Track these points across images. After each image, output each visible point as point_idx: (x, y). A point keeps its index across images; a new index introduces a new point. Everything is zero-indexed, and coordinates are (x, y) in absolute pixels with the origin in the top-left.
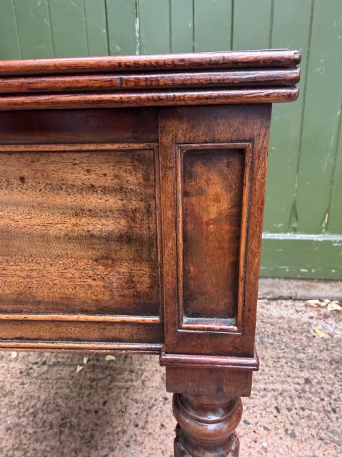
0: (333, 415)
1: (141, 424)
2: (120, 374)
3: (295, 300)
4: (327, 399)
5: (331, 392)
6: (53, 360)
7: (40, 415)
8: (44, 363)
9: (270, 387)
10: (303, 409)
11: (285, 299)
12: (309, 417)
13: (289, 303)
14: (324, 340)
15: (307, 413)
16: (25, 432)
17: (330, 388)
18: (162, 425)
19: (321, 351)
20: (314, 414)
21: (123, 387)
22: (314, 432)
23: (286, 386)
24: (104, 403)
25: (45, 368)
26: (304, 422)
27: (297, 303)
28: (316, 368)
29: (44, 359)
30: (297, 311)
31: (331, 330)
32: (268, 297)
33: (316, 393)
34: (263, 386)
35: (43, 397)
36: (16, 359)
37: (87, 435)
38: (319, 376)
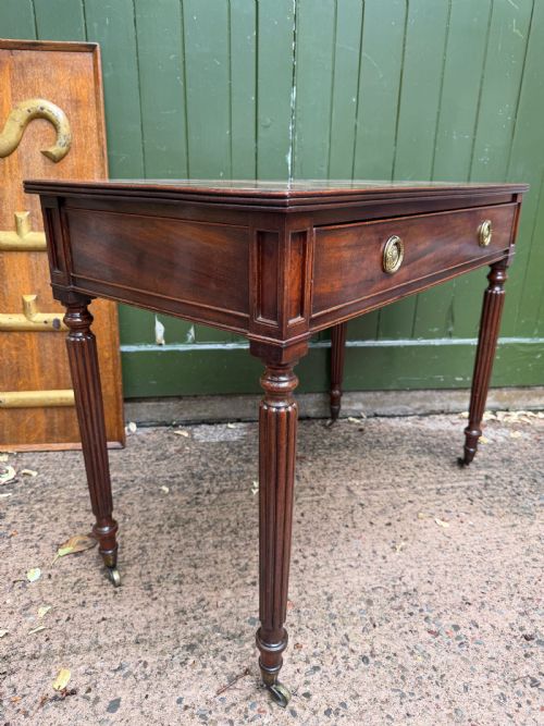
0: (518, 497)
1: (350, 525)
2: (301, 491)
3: (447, 414)
4: (509, 487)
5: (511, 482)
6: (218, 488)
7: (242, 532)
8: (208, 492)
9: (456, 485)
10: (492, 496)
11: (438, 414)
12: (499, 501)
13: (442, 417)
14: (490, 445)
15: (496, 498)
16: (236, 546)
17: (509, 479)
18: (371, 523)
19: (490, 454)
20: (503, 498)
21: (312, 501)
22: (508, 510)
23: (470, 483)
24: (302, 515)
25: (214, 496)
26: (496, 505)
27: (450, 417)
28: (490, 467)
29: (206, 489)
30: (454, 424)
31: (492, 436)
32: (419, 413)
33: (498, 485)
34: (449, 485)
35: (232, 518)
36: (171, 492)
37: (303, 538)
38: (497, 472)
